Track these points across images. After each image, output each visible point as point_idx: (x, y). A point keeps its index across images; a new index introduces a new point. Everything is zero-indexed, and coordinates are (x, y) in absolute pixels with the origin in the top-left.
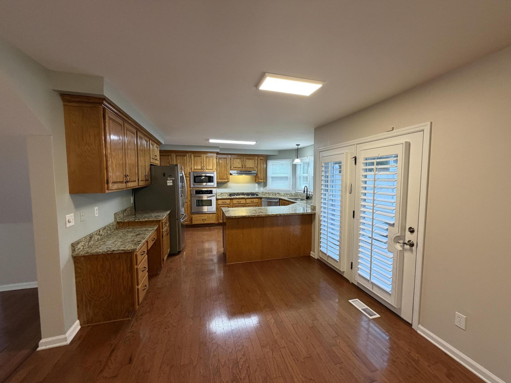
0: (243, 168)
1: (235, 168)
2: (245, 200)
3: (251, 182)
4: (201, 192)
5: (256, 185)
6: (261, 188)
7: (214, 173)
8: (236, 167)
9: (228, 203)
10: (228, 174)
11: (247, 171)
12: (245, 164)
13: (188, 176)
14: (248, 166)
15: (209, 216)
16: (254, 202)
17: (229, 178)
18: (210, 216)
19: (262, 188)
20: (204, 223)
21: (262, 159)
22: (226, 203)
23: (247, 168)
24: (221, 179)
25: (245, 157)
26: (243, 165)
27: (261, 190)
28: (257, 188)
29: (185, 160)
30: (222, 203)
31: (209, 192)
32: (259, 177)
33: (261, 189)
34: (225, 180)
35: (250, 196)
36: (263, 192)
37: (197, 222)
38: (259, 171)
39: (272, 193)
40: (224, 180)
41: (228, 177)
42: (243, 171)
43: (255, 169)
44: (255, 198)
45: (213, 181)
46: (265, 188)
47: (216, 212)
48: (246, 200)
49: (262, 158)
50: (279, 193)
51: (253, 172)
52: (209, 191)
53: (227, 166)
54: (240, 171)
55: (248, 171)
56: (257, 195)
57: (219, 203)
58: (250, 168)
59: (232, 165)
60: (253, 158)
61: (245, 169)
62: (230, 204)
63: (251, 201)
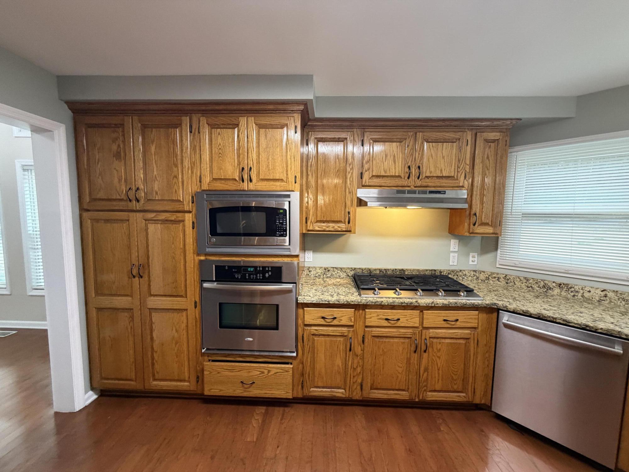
0: (409, 178)
1: (378, 176)
2: (417, 312)
3: (431, 233)
4: (238, 272)
5: (454, 244)
6: (471, 254)
7: (289, 196)
8: (383, 173)
9: (343, 322)
10: (348, 203)
11: (425, 192)
12: (418, 161)
13: (186, 208)
14: (432, 169)
15: (266, 372)
16: (458, 324)
17: (351, 215)
18: (269, 371)
19: (473, 257)
20: (246, 394)
21: (494, 141)
22: (335, 322)
23: (427, 177)
24: (324, 222)
25: (420, 135)
26: (409, 167)
27: (471, 263)
28: (456, 255)
29: (174, 142)
30: (322, 322)
31: (267, 275)
32: (477, 215)
33: (471, 259)
34: (336, 226)
35: (441, 299)
36: (481, 272)
37: (221, 390)
38: (476, 192)
39: (527, 280)
40: (332, 226)
41: (349, 213)
42: (409, 192)
43: (461, 185)
44: (464, 308)
45: (286, 231)
46: (489, 257)
47: (295, 354)
48: (422, 311)
49: (492, 135)
50: (567, 285)
51: (450, 194)
52: (268, 271)
53: (348, 169)
54: (398, 192)
55: (431, 192)
56: (470, 292)
57: (309, 319)
58: (438, 177)
59: (366, 167)
60: (457, 135)
61: (419, 183)
62: (352, 326)
63: (445, 320)
